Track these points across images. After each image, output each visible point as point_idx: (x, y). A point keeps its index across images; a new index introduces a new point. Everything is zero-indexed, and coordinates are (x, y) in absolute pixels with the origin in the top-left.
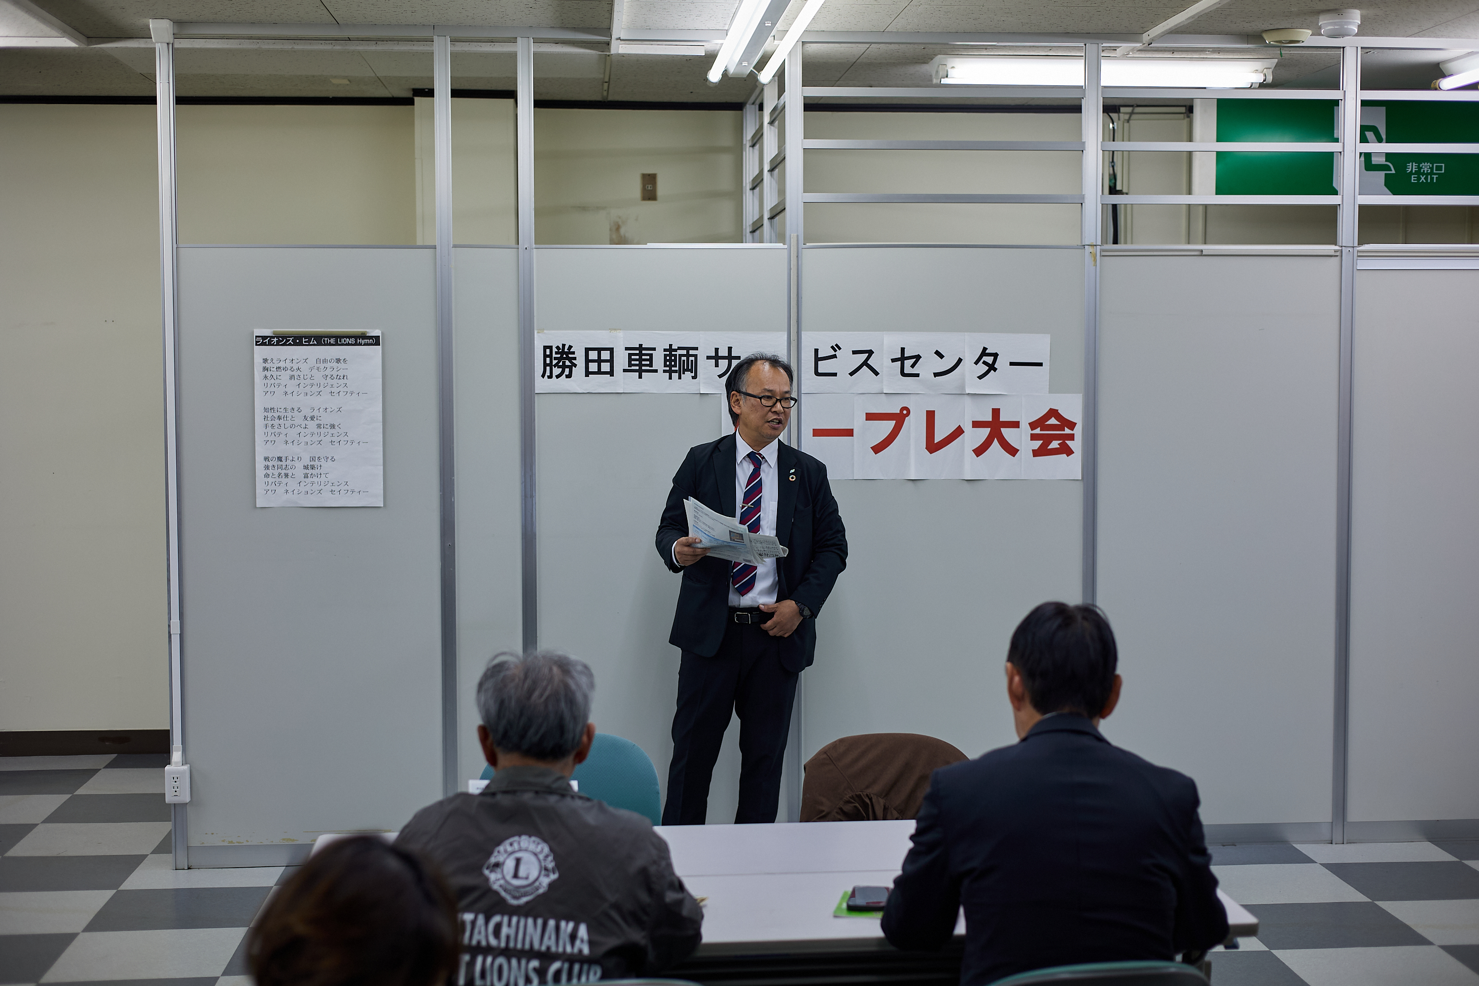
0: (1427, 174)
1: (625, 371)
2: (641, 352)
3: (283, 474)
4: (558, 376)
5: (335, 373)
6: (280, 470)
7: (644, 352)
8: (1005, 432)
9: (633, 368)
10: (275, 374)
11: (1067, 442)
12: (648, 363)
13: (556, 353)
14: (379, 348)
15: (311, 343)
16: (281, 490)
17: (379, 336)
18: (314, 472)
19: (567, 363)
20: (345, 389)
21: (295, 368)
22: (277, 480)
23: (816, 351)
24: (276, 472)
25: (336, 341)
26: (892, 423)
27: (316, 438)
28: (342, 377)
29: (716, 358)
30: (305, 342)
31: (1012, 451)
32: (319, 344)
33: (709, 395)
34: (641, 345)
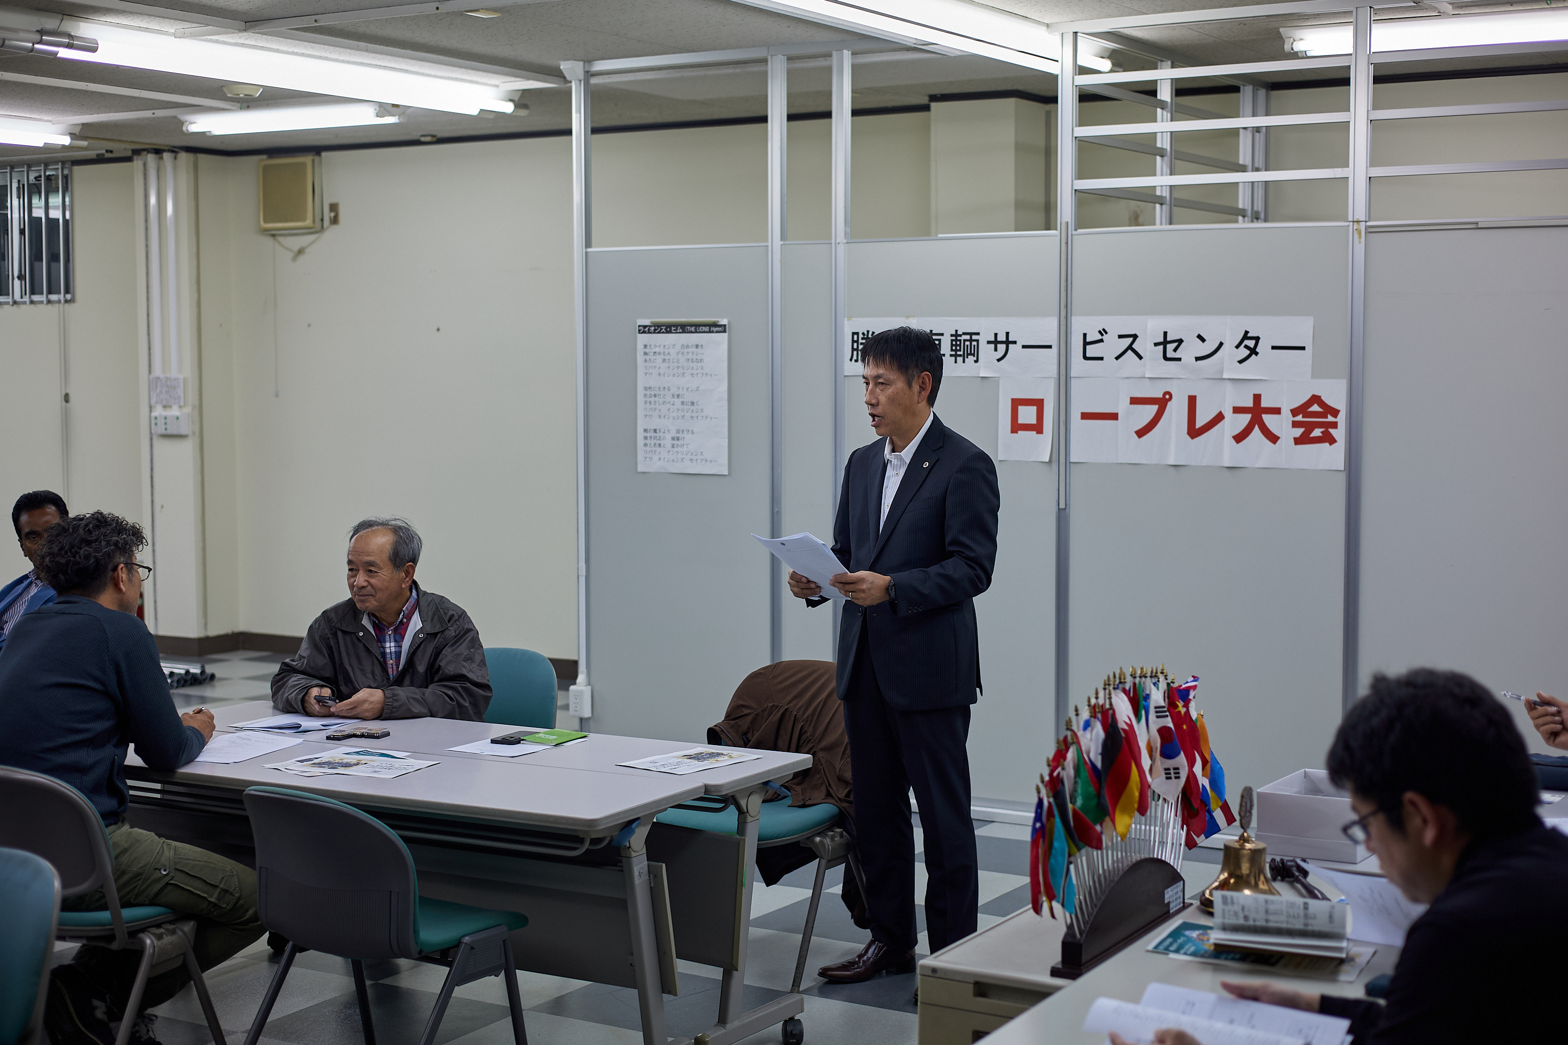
3: (657, 444)
5: (694, 357)
6: (655, 441)
8: (1267, 418)
10: (652, 358)
11: (1331, 430)
13: (862, 339)
14: (725, 335)
15: (678, 331)
16: (656, 458)
17: (726, 325)
18: (679, 443)
20: (702, 371)
21: (666, 352)
22: (654, 449)
23: (1085, 335)
24: (652, 442)
25: (696, 330)
26: (1155, 408)
27: (680, 414)
28: (699, 361)
29: (996, 342)
30: (674, 330)
31: (1273, 438)
32: (684, 332)
33: (989, 379)
34: (931, 331)
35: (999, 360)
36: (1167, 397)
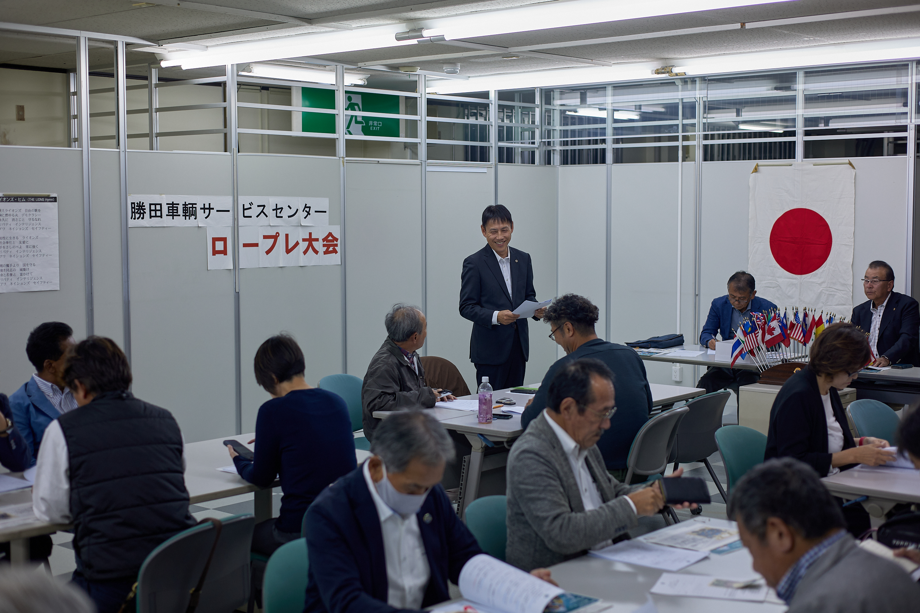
0: (376, 126)
1: (167, 215)
2: (173, 206)
3: (9, 274)
4: (138, 218)
5: (34, 217)
6: (8, 272)
7: (174, 206)
8: (314, 243)
9: (170, 214)
10: (5, 218)
11: (335, 247)
12: (176, 211)
13: (137, 206)
14: (56, 204)
15: (22, 201)
16: (8, 283)
17: (56, 197)
18: (25, 272)
19: (142, 212)
20: (40, 226)
21: (15, 214)
22: (7, 277)
23: (244, 205)
24: (6, 273)
25: (35, 200)
26: (273, 240)
27: (26, 253)
28: (38, 220)
29: (204, 209)
30: (20, 200)
31: (316, 252)
32: (27, 201)
33: (202, 227)
34: (173, 202)
35: (206, 218)
36: (277, 235)
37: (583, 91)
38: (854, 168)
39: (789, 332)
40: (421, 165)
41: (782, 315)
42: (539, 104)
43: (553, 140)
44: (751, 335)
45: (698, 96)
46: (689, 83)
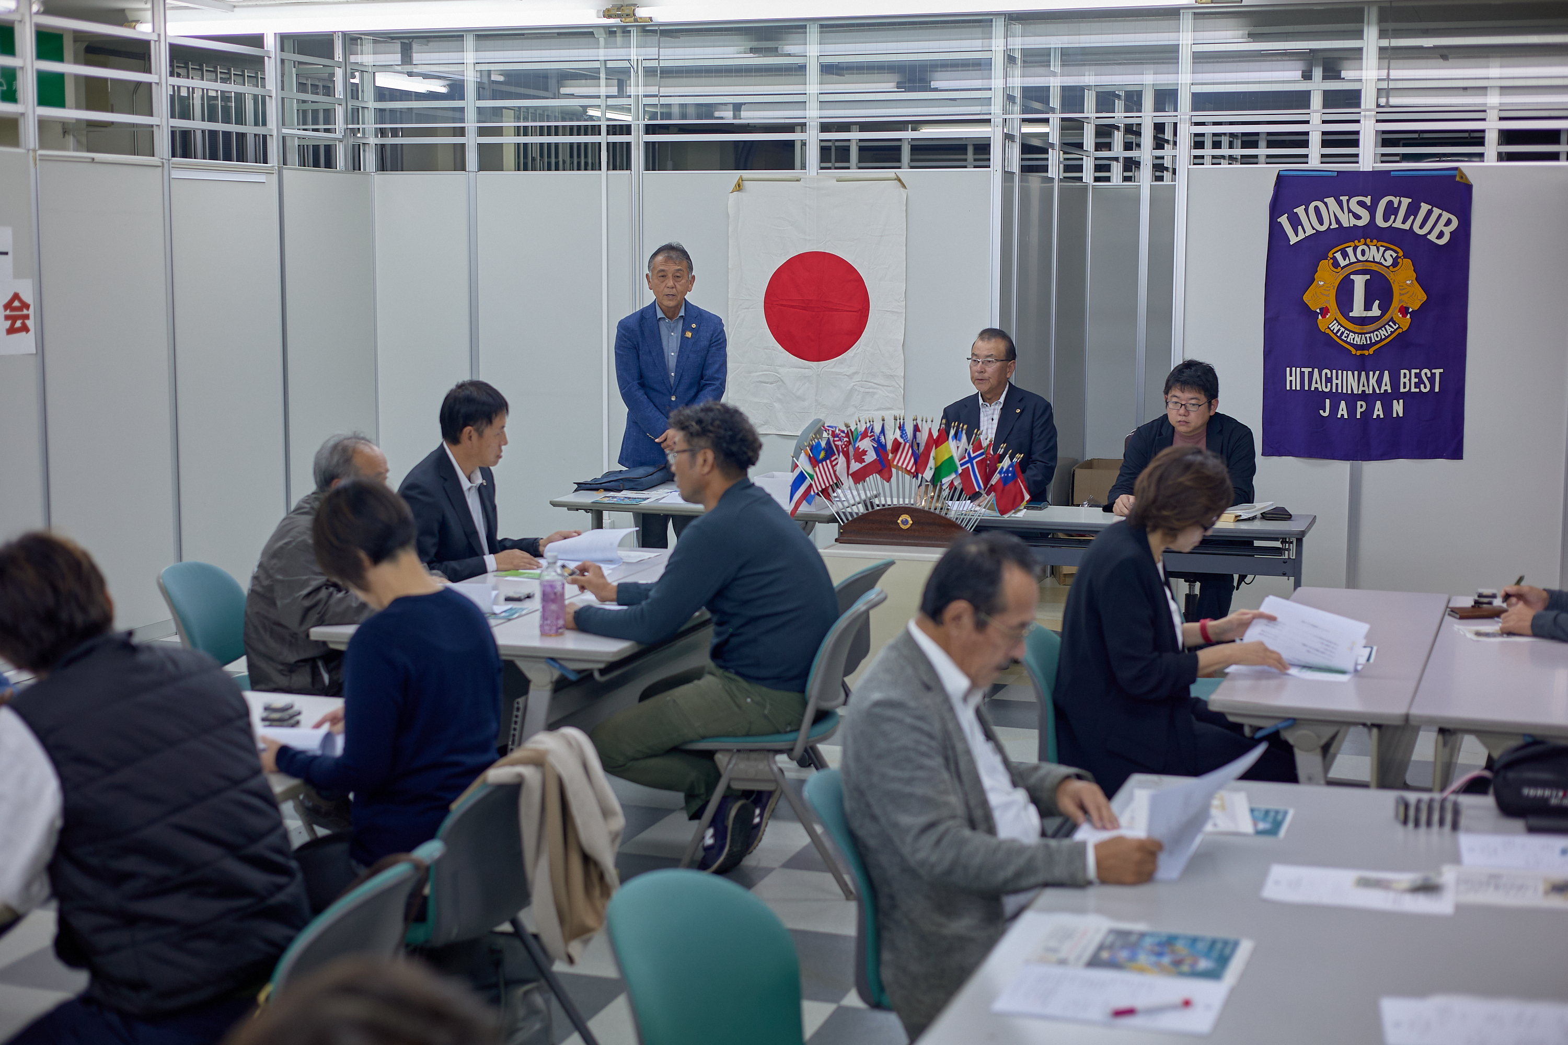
11: (23, 323)
37: (406, 41)
38: (904, 186)
39: (890, 456)
40: (161, 168)
41: (877, 430)
42: (341, 60)
43: (364, 126)
44: (824, 463)
45: (634, 57)
46: (618, 35)
